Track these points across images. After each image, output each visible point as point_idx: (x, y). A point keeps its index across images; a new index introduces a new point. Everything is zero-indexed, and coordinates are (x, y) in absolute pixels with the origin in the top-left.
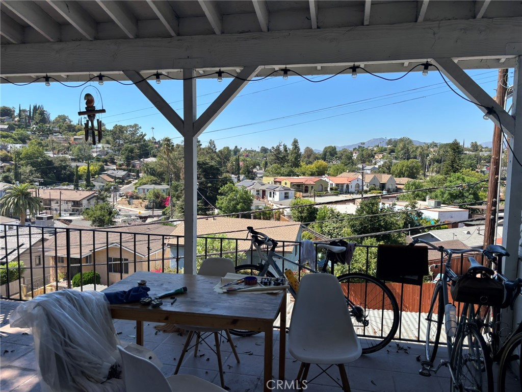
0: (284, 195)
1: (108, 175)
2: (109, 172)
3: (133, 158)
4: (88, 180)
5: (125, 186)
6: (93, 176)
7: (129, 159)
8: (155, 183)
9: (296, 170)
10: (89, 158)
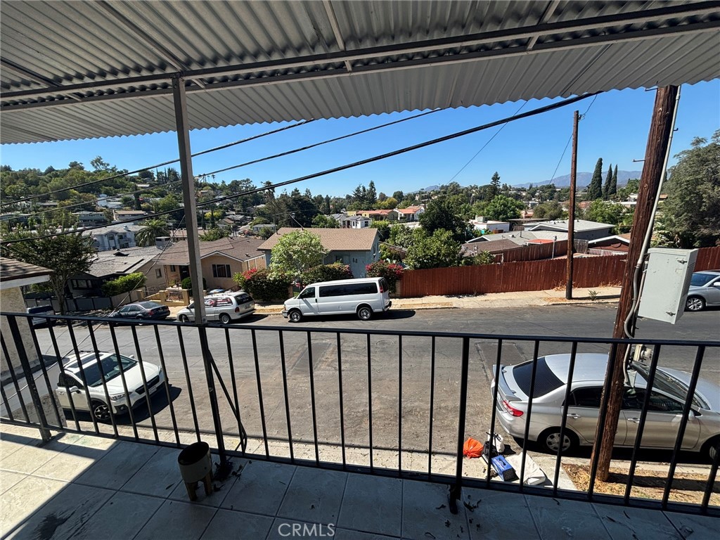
0: (364, 223)
1: (229, 219)
2: (229, 217)
3: (247, 205)
4: (213, 223)
5: (243, 227)
6: (217, 220)
7: (244, 206)
8: (266, 223)
9: (373, 206)
10: (213, 208)
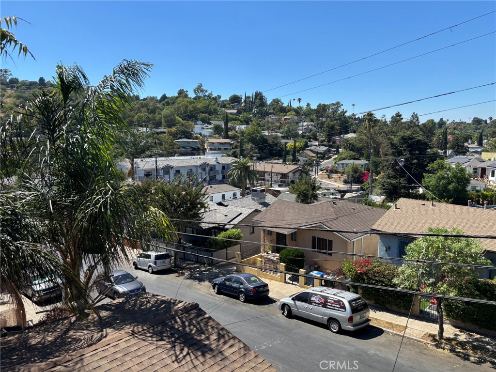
1: (311, 151)
2: (312, 148)
3: (334, 135)
4: (294, 156)
5: (326, 161)
6: (298, 151)
7: (330, 136)
8: (354, 159)
10: (295, 136)
